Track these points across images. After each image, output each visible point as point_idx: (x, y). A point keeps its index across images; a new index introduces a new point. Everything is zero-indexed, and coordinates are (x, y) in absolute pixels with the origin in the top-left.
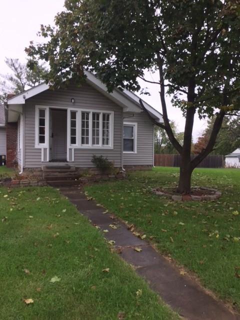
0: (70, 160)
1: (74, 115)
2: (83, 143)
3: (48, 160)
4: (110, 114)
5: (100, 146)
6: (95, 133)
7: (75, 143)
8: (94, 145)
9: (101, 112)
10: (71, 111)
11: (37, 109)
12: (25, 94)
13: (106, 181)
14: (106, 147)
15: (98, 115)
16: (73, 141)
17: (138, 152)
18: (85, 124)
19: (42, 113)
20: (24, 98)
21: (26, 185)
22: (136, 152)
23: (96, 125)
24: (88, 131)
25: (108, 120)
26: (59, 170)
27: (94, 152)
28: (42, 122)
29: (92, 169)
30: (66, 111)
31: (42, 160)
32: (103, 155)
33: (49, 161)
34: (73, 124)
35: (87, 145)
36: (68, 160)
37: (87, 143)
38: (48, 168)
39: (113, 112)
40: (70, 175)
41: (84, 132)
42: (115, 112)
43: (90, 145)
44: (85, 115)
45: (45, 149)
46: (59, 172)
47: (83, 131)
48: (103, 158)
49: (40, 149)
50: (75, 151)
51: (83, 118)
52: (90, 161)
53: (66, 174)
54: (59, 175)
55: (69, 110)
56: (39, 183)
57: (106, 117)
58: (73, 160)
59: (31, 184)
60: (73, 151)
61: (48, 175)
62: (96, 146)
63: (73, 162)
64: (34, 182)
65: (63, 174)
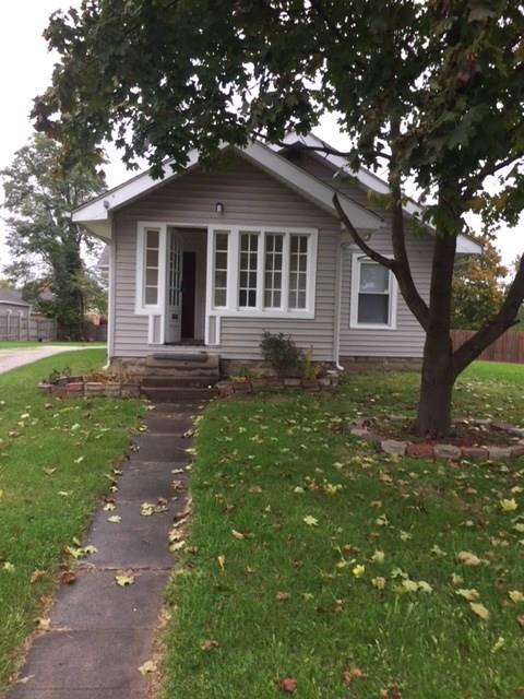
0: (210, 341)
1: (222, 240)
2: (242, 302)
3: (162, 342)
4: (309, 235)
5: (282, 311)
6: (272, 280)
7: (224, 304)
8: (268, 309)
9: (287, 232)
10: (215, 231)
11: (142, 228)
12: (109, 198)
13: (276, 393)
14: (297, 313)
15: (280, 238)
16: (220, 299)
17: (398, 326)
18: (247, 261)
19: (153, 238)
20: (106, 207)
21: (95, 393)
22: (394, 327)
23: (273, 262)
24: (254, 276)
25: (304, 249)
26: (182, 364)
27: (265, 325)
28: (152, 258)
29: (260, 364)
30: (205, 231)
31: (150, 341)
32: (285, 332)
33: (166, 344)
34: (221, 261)
35: (252, 308)
36: (207, 343)
37: (253, 303)
38: (158, 358)
39: (316, 231)
40: (201, 375)
41: (246, 279)
42: (319, 230)
43: (257, 310)
44: (248, 241)
45: (157, 317)
46: (179, 369)
47: (243, 276)
48: (284, 338)
49: (147, 317)
50: (221, 322)
51: (243, 246)
52: (257, 344)
53: (192, 373)
54: (177, 375)
55: (212, 228)
56: (123, 391)
57: (299, 244)
58: (218, 343)
59: (104, 393)
60: (218, 320)
61: (153, 375)
62: (272, 312)
63: (218, 347)
64: (113, 388)
65: (186, 373)
